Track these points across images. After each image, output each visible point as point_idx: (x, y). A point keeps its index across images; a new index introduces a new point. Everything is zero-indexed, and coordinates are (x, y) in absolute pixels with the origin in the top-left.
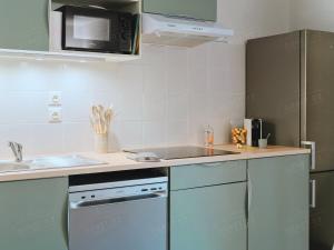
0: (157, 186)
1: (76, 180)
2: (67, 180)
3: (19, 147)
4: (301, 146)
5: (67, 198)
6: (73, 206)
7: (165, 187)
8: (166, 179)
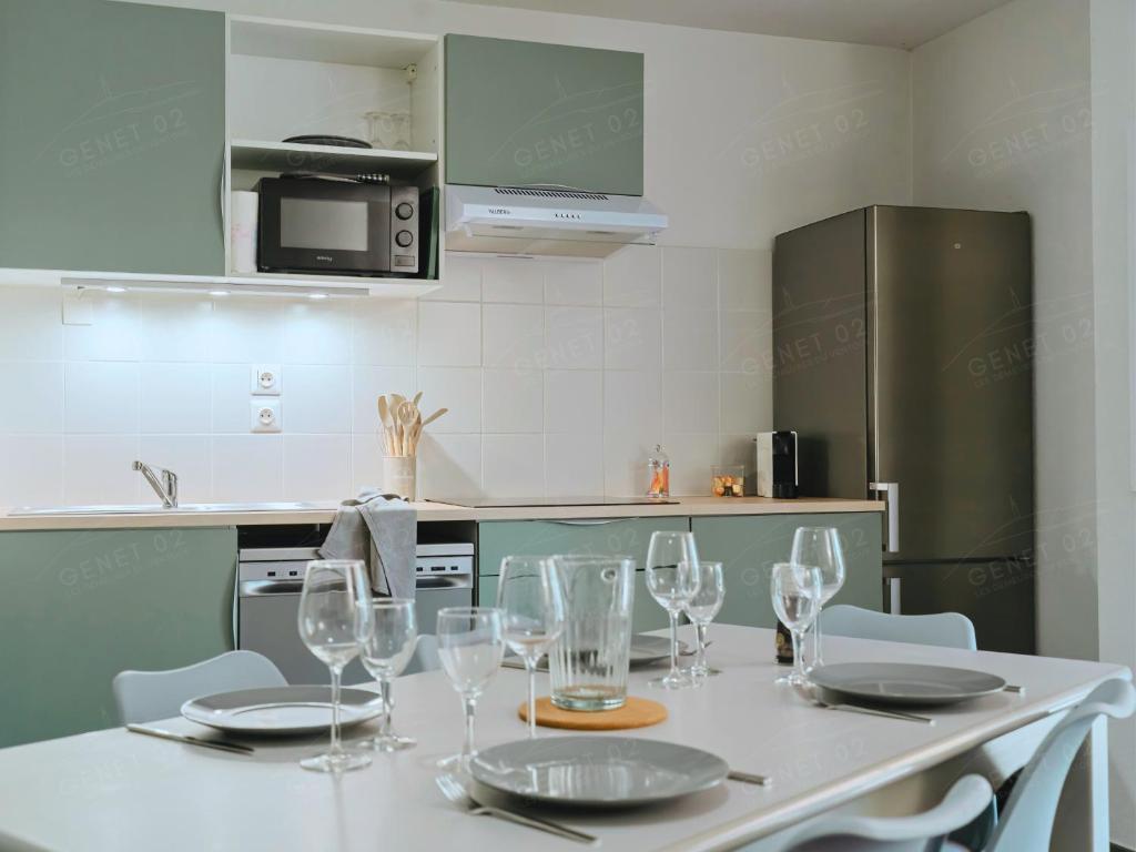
0: (447, 563)
1: (255, 535)
2: (235, 534)
3: (171, 478)
4: (871, 495)
5: (234, 570)
6: (250, 588)
7: (465, 566)
8: (468, 548)
